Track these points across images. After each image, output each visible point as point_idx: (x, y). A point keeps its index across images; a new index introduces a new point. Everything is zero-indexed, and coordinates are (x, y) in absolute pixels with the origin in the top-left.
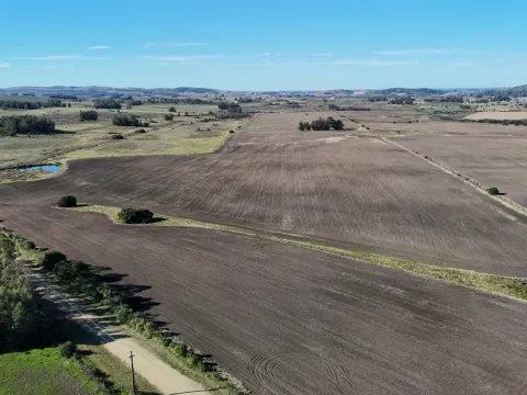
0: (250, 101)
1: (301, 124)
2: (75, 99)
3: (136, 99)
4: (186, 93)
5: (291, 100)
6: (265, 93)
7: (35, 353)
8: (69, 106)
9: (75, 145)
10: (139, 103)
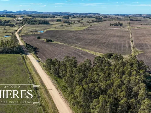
0: (107, 17)
1: (110, 24)
2: (59, 16)
3: (75, 16)
4: (90, 14)
5: (119, 17)
6: (114, 15)
7: (17, 55)
8: (56, 17)
9: (51, 27)
10: (75, 17)
